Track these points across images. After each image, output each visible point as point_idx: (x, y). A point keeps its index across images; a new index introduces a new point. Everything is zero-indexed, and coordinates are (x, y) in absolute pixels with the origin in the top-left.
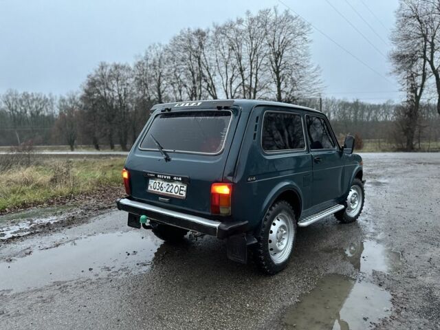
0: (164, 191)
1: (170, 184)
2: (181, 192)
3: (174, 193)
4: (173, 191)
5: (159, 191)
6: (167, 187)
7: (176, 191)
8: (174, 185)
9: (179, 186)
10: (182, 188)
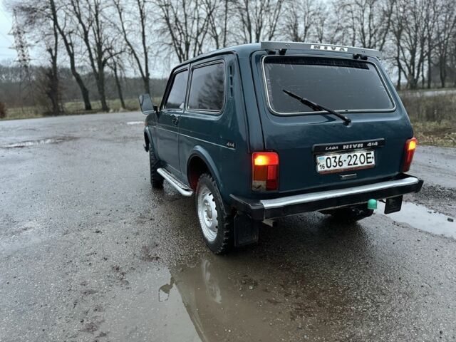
0: (345, 166)
1: (352, 155)
2: (369, 160)
3: (359, 165)
4: (358, 162)
5: (338, 167)
6: (348, 160)
7: (362, 161)
8: (358, 154)
9: (365, 154)
10: (369, 156)
